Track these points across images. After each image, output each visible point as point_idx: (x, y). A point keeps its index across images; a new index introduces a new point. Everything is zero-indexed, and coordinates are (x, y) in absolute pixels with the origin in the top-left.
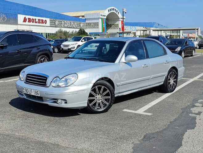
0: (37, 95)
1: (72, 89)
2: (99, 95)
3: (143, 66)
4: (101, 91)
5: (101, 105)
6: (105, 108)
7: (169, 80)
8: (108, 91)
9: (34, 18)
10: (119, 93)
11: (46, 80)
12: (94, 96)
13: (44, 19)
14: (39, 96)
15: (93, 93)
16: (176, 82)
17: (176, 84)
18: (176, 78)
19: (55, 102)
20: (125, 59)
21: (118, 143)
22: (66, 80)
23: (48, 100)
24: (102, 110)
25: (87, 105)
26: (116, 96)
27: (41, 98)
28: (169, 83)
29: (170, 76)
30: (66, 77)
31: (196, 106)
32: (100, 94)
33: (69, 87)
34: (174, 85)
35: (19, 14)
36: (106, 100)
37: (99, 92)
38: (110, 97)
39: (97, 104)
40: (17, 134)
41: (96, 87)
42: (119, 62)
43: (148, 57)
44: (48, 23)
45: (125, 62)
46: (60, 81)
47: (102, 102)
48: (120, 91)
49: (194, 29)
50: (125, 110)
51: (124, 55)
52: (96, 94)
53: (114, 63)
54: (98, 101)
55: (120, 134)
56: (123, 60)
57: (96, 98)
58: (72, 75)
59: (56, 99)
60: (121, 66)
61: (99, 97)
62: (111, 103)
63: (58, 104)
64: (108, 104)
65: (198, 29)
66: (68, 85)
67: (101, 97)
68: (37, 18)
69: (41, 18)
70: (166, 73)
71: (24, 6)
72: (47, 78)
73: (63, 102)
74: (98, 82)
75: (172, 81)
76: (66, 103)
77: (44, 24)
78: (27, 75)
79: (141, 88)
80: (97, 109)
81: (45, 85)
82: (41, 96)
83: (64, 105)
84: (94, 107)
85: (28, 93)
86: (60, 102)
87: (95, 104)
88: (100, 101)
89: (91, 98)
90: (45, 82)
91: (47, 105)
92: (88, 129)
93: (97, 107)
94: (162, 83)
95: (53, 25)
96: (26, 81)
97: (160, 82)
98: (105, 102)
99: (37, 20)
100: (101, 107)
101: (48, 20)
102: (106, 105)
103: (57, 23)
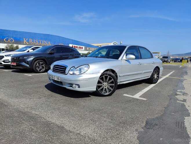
0: (58, 80)
1: (84, 76)
2: (105, 82)
3: (138, 64)
4: (107, 80)
5: (107, 90)
6: (110, 93)
7: (154, 75)
8: (113, 80)
9: (77, 46)
10: (121, 82)
11: (65, 69)
12: (102, 83)
13: (82, 47)
14: (60, 81)
15: (101, 81)
16: (158, 77)
17: (158, 78)
18: (158, 74)
19: (71, 86)
20: (126, 57)
21: (121, 129)
22: (80, 70)
23: (66, 84)
24: (107, 94)
25: (96, 90)
26: (118, 84)
27: (61, 83)
28: (154, 77)
29: (155, 73)
30: (80, 67)
31: (179, 95)
32: (107, 82)
33: (82, 75)
34: (157, 79)
35: (70, 44)
36: (111, 86)
37: (106, 80)
38: (114, 85)
39: (104, 90)
40: (33, 112)
41: (104, 76)
42: (122, 59)
43: (141, 58)
44: (84, 49)
45: (125, 59)
46: (75, 70)
47: (108, 88)
48: (121, 81)
49: (157, 53)
50: (125, 95)
51: (125, 54)
52: (104, 81)
53: (117, 60)
54: (105, 87)
55: (122, 117)
56: (124, 58)
57: (103, 84)
58: (85, 66)
59: (71, 84)
60: (122, 62)
61: (105, 84)
62: (114, 90)
63: (73, 88)
64: (112, 89)
65: (159, 53)
66: (81, 73)
67: (107, 84)
68: (78, 46)
69: (80, 46)
70: (152, 71)
71: (72, 40)
72: (66, 68)
73: (77, 87)
74: (105, 72)
75: (156, 76)
76: (79, 87)
77: (82, 49)
78: (54, 65)
79: (136, 79)
80: (104, 93)
81: (64, 73)
82: (61, 81)
83: (77, 89)
84: (101, 91)
85: (53, 79)
86: (74, 87)
87: (102, 89)
88: (106, 87)
89: (100, 85)
90: (65, 71)
91: (65, 88)
92: (94, 110)
93: (104, 91)
94: (150, 77)
95: (86, 50)
96: (53, 70)
97: (148, 76)
98: (110, 88)
99: (78, 47)
100: (107, 92)
101: (84, 47)
102: (111, 90)
103: (88, 49)
